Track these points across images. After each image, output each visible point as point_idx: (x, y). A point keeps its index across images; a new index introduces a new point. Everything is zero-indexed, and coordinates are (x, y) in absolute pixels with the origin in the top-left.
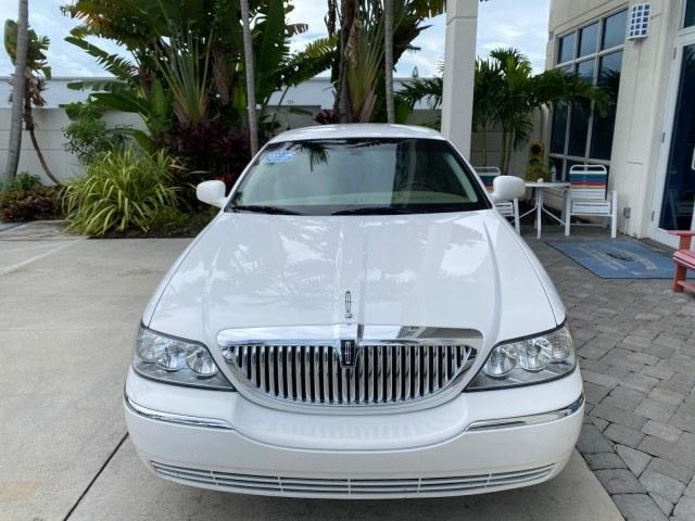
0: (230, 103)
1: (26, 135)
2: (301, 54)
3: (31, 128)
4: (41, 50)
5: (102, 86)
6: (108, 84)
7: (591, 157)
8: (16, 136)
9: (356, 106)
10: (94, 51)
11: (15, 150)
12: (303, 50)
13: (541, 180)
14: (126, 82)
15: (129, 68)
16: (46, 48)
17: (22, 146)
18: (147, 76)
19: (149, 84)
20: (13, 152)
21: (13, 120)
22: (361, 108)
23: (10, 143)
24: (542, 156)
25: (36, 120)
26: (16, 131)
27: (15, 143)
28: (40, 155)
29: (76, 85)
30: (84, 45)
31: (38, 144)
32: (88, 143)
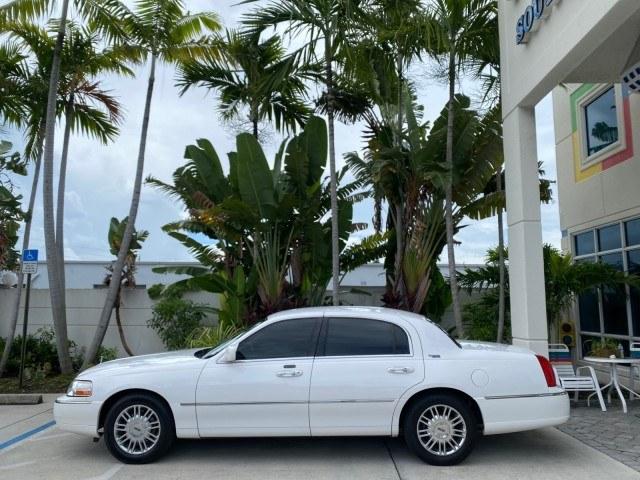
0: (301, 285)
1: (114, 310)
2: (356, 246)
3: (117, 305)
4: (139, 242)
5: (184, 271)
6: (190, 269)
7: (606, 332)
8: (107, 314)
9: (412, 288)
10: (190, 243)
11: (104, 325)
12: (359, 242)
13: (613, 356)
14: (209, 267)
15: (216, 257)
16: (143, 240)
18: (231, 263)
19: (232, 269)
20: (102, 327)
21: (108, 299)
22: (416, 291)
23: (102, 319)
24: (574, 334)
25: (122, 298)
26: (108, 309)
27: (105, 320)
28: (121, 331)
29: (160, 269)
30: (181, 237)
31: (121, 321)
32: (169, 320)
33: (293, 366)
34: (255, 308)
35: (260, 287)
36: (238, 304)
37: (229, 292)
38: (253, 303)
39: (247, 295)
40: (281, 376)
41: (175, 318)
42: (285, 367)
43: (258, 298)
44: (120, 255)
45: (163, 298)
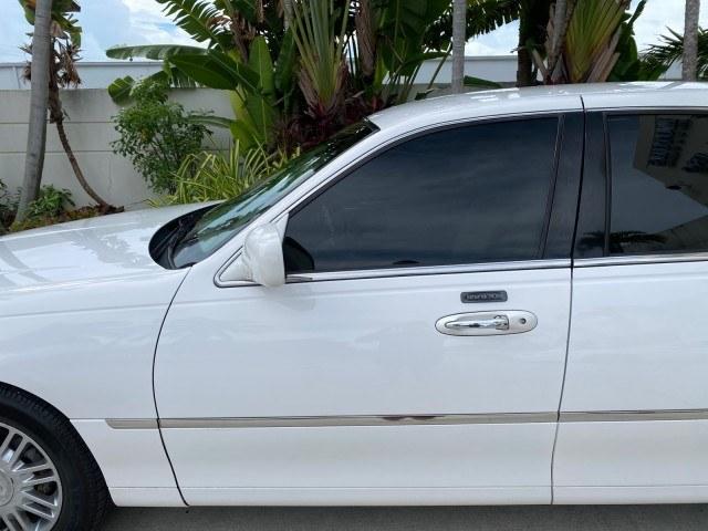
1: (52, 128)
3: (58, 119)
8: (38, 133)
11: (37, 151)
15: (216, 22)
17: (48, 147)
18: (243, 33)
19: (246, 43)
20: (33, 155)
21: (33, 105)
23: (30, 143)
25: (65, 107)
26: (38, 125)
27: (38, 142)
28: (73, 160)
31: (70, 144)
32: (150, 140)
33: (498, 296)
34: (295, 117)
35: (301, 74)
36: (263, 108)
37: (244, 86)
38: (290, 107)
39: (279, 95)
40: (455, 330)
41: (159, 136)
42: (468, 297)
43: (298, 97)
44: (37, 20)
45: (135, 104)
